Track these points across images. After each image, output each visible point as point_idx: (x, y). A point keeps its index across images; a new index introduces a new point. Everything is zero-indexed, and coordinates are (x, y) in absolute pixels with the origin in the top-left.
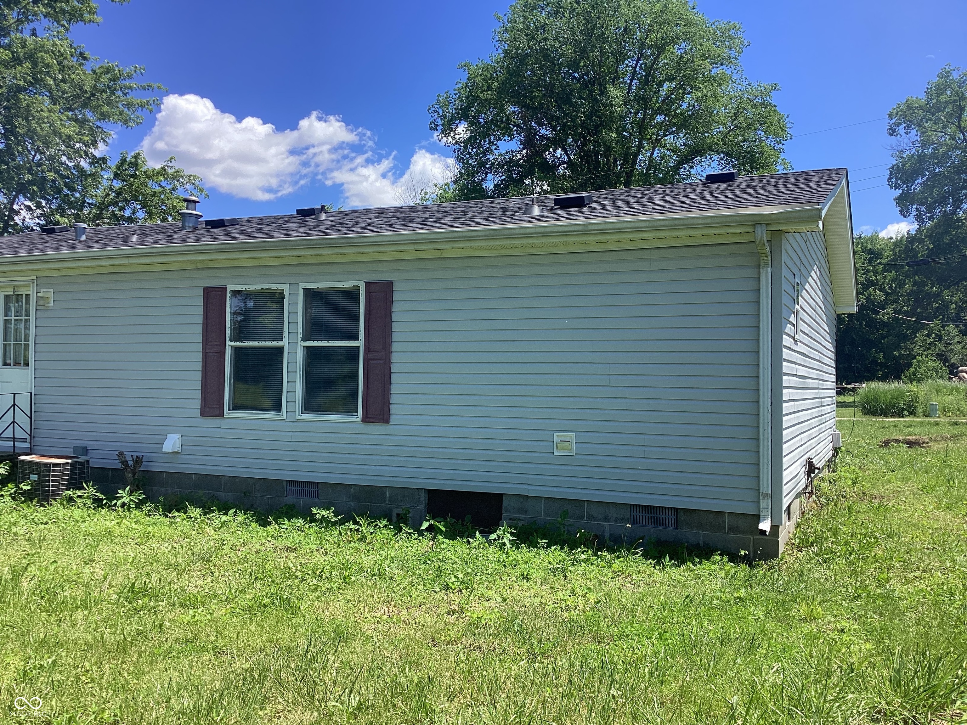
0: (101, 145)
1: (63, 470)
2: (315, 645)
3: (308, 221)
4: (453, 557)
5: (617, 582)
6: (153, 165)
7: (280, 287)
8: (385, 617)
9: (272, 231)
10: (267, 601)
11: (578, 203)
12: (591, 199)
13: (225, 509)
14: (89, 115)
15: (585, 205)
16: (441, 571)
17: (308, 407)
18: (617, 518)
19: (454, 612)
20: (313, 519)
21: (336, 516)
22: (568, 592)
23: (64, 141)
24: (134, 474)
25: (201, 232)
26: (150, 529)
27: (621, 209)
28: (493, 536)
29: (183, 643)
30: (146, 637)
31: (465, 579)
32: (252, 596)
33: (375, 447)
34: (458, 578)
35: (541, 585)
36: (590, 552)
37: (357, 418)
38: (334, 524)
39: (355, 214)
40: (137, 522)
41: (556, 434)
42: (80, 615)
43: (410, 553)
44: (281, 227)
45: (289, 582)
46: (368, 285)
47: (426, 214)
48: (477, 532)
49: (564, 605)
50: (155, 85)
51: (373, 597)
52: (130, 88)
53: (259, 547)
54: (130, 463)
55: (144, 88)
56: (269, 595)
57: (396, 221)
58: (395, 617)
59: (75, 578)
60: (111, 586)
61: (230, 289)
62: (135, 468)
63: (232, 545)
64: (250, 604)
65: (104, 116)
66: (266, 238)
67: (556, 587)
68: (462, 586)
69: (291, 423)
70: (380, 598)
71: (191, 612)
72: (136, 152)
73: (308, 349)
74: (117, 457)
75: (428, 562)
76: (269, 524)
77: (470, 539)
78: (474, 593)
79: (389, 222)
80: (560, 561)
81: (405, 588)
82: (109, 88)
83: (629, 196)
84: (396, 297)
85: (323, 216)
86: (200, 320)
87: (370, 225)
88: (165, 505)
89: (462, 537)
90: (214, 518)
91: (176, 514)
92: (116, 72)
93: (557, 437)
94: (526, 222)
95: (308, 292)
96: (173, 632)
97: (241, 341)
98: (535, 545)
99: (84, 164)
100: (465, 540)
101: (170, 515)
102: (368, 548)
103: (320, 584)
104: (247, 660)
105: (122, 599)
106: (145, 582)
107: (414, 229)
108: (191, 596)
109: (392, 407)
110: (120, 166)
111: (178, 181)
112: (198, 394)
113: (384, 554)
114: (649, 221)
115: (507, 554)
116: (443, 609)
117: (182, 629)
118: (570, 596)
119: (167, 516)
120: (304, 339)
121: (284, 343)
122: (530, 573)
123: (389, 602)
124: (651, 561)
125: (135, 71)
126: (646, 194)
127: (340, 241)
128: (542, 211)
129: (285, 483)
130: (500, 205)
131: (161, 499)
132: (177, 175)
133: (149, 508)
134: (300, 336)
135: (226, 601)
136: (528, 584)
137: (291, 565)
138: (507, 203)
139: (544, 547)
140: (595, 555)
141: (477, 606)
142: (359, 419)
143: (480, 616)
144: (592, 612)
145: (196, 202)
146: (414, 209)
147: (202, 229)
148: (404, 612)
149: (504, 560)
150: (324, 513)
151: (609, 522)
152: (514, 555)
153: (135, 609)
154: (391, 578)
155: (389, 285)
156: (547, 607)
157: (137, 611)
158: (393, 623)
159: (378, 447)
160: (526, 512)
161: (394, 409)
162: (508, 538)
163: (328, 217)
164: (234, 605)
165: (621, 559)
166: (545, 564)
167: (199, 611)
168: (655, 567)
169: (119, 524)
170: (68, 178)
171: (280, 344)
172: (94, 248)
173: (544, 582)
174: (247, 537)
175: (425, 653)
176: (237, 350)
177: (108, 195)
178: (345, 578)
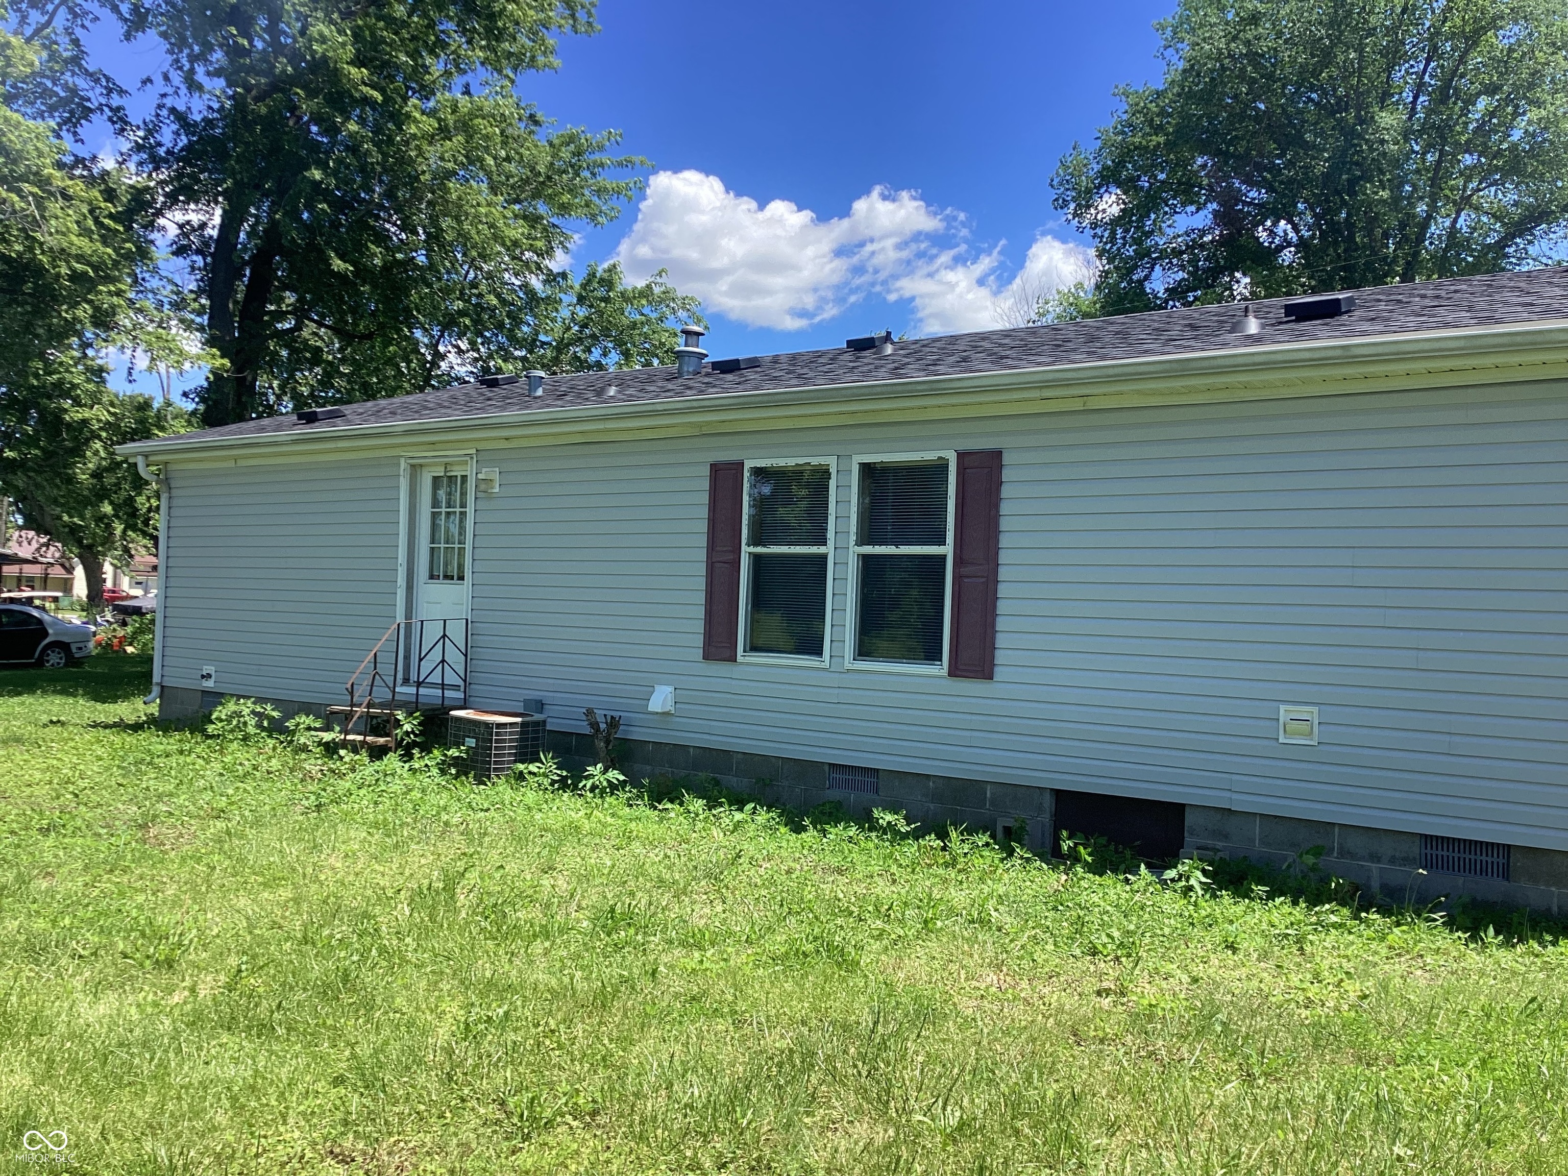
0: (559, 253)
1: (511, 733)
2: (886, 1022)
3: (865, 357)
4: (1102, 904)
5: (1397, 966)
6: (632, 281)
7: (822, 460)
8: (993, 989)
9: (811, 374)
10: (809, 947)
11: (1330, 310)
12: (1354, 304)
13: (739, 803)
14: (542, 208)
15: (1341, 314)
16: (1083, 925)
17: (863, 651)
18: (1393, 857)
19: (1108, 992)
20: (874, 826)
21: (908, 824)
22: (1309, 976)
23: (508, 249)
24: (608, 742)
25: (706, 380)
26: (633, 825)
27: (1411, 318)
28: (1171, 874)
29: (686, 1001)
30: (633, 988)
31: (1125, 940)
32: (784, 937)
33: (969, 717)
34: (1113, 938)
35: (1259, 960)
36: (1345, 911)
37: (940, 669)
38: (905, 836)
39: (938, 344)
40: (613, 815)
41: (1283, 708)
42: (538, 947)
43: (1030, 892)
44: (825, 369)
45: (839, 921)
46: (962, 456)
47: (1056, 340)
48: (1143, 866)
49: (1302, 998)
50: (637, 159)
51: (971, 956)
52: (602, 165)
53: (792, 864)
54: (603, 726)
55: (620, 164)
56: (811, 938)
57: (1008, 353)
58: (1010, 991)
59: (530, 892)
60: (580, 908)
61: (748, 465)
62: (609, 734)
63: (752, 858)
64: (783, 950)
65: (565, 209)
66: (804, 385)
67: (1286, 965)
68: (1119, 953)
69: (837, 675)
70: (983, 959)
71: (697, 955)
72: (612, 262)
73: (866, 560)
74: (584, 718)
75: (1060, 908)
76: (804, 829)
77: (1129, 876)
78: (1140, 965)
79: (995, 354)
80: (1292, 924)
81: (1023, 947)
82: (572, 166)
83: (1423, 297)
84: (1006, 475)
85: (889, 349)
86: (704, 512)
87: (965, 360)
88: (652, 792)
89: (1115, 871)
90: (722, 815)
91: (669, 806)
92: (583, 141)
93: (1284, 712)
94: (1235, 346)
95: (867, 470)
96: (671, 983)
97: (764, 546)
98: (1247, 894)
99: (536, 282)
100: (1121, 877)
101: (660, 807)
102: (959, 878)
103: (887, 927)
104: (782, 1036)
105: (598, 929)
106: (630, 905)
107: (1039, 364)
108: (696, 931)
109: (998, 653)
110: (587, 284)
111: (668, 306)
112: (700, 627)
113: (986, 890)
114: (1465, 337)
115: (1196, 904)
116: (1090, 985)
117: (685, 979)
118: (1312, 983)
119: (655, 808)
120: (860, 543)
121: (828, 549)
122: (1238, 940)
123: (999, 967)
124: (1460, 934)
125: (609, 140)
126: (1456, 291)
127: (919, 387)
128: (1263, 326)
129: (827, 768)
130: (1184, 319)
131: (646, 781)
132: (667, 297)
133: (629, 795)
134: (853, 538)
135: (747, 941)
136: (1236, 958)
137: (841, 896)
138: (1196, 315)
139: (1261, 899)
140: (1356, 917)
141: (1147, 986)
142: (944, 671)
143: (1154, 1002)
144: (1353, 1014)
145: (699, 334)
146: (1034, 333)
147: (708, 375)
148: (1024, 984)
149: (1190, 916)
150: (889, 817)
151: (1379, 861)
152: (1207, 907)
153: (615, 945)
154: (999, 929)
155: (996, 456)
156: (1270, 998)
157: (618, 948)
158: (1008, 1000)
159: (974, 717)
160: (1226, 837)
161: (1000, 657)
162: (1197, 879)
163: (895, 350)
164: (759, 950)
165: (1404, 928)
166: (1264, 926)
167: (709, 954)
168: (1466, 945)
169: (588, 816)
170: (513, 305)
171: (822, 550)
172: (557, 406)
173: (1264, 956)
174: (772, 846)
175: (1064, 1054)
176: (757, 560)
177: (569, 328)
178: (926, 922)
